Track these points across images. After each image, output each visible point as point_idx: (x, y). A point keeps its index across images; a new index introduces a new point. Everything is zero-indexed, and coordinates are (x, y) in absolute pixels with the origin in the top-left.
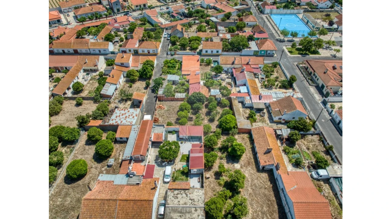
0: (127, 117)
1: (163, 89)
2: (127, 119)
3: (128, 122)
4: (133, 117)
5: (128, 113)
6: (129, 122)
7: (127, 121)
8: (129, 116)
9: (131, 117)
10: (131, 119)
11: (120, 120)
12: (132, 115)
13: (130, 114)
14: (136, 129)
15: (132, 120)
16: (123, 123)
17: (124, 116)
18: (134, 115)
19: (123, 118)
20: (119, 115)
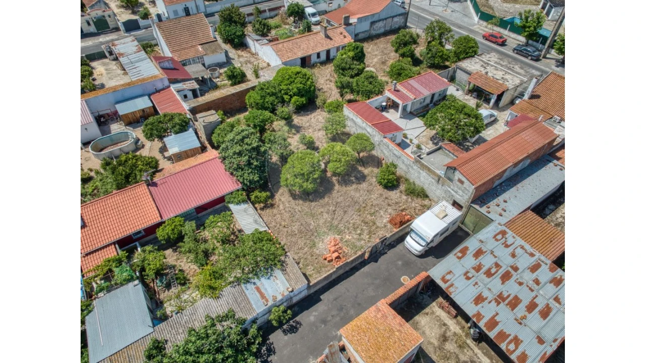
0: (501, 271)
1: (250, 290)
2: (506, 261)
3: (511, 249)
4: (479, 253)
5: (486, 294)
6: (507, 246)
7: (513, 255)
8: (489, 274)
9: (487, 261)
10: (492, 252)
11: (537, 282)
12: (478, 269)
13: (481, 276)
14: (499, 210)
15: (491, 245)
16: (532, 261)
17: (511, 288)
18: (469, 261)
19: (521, 284)
20: (529, 316)
